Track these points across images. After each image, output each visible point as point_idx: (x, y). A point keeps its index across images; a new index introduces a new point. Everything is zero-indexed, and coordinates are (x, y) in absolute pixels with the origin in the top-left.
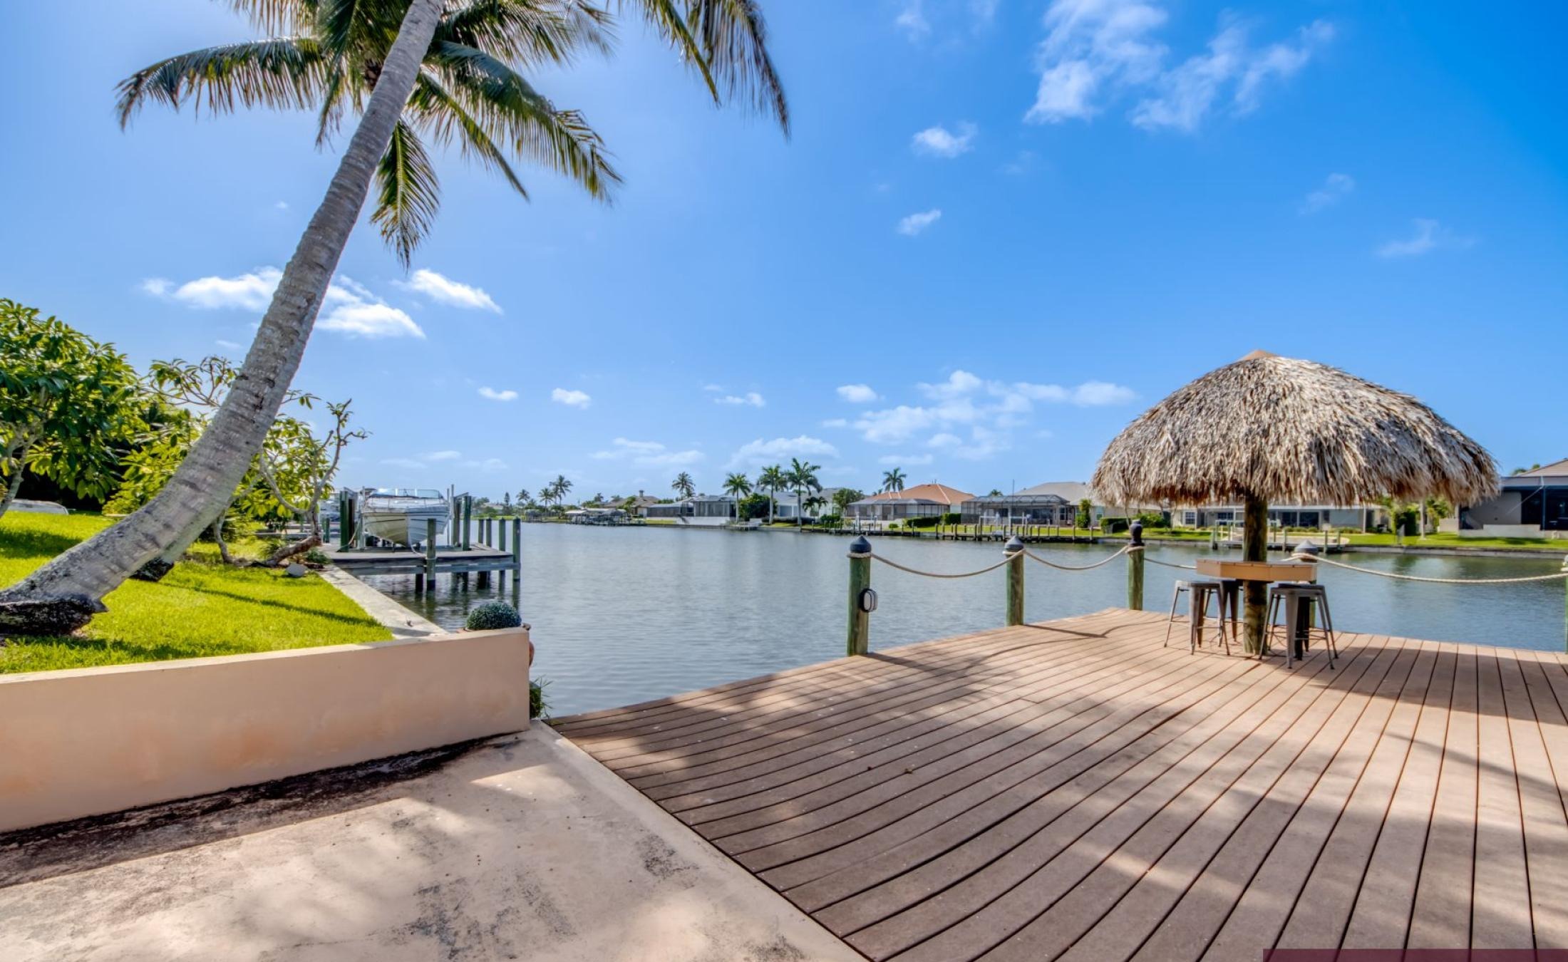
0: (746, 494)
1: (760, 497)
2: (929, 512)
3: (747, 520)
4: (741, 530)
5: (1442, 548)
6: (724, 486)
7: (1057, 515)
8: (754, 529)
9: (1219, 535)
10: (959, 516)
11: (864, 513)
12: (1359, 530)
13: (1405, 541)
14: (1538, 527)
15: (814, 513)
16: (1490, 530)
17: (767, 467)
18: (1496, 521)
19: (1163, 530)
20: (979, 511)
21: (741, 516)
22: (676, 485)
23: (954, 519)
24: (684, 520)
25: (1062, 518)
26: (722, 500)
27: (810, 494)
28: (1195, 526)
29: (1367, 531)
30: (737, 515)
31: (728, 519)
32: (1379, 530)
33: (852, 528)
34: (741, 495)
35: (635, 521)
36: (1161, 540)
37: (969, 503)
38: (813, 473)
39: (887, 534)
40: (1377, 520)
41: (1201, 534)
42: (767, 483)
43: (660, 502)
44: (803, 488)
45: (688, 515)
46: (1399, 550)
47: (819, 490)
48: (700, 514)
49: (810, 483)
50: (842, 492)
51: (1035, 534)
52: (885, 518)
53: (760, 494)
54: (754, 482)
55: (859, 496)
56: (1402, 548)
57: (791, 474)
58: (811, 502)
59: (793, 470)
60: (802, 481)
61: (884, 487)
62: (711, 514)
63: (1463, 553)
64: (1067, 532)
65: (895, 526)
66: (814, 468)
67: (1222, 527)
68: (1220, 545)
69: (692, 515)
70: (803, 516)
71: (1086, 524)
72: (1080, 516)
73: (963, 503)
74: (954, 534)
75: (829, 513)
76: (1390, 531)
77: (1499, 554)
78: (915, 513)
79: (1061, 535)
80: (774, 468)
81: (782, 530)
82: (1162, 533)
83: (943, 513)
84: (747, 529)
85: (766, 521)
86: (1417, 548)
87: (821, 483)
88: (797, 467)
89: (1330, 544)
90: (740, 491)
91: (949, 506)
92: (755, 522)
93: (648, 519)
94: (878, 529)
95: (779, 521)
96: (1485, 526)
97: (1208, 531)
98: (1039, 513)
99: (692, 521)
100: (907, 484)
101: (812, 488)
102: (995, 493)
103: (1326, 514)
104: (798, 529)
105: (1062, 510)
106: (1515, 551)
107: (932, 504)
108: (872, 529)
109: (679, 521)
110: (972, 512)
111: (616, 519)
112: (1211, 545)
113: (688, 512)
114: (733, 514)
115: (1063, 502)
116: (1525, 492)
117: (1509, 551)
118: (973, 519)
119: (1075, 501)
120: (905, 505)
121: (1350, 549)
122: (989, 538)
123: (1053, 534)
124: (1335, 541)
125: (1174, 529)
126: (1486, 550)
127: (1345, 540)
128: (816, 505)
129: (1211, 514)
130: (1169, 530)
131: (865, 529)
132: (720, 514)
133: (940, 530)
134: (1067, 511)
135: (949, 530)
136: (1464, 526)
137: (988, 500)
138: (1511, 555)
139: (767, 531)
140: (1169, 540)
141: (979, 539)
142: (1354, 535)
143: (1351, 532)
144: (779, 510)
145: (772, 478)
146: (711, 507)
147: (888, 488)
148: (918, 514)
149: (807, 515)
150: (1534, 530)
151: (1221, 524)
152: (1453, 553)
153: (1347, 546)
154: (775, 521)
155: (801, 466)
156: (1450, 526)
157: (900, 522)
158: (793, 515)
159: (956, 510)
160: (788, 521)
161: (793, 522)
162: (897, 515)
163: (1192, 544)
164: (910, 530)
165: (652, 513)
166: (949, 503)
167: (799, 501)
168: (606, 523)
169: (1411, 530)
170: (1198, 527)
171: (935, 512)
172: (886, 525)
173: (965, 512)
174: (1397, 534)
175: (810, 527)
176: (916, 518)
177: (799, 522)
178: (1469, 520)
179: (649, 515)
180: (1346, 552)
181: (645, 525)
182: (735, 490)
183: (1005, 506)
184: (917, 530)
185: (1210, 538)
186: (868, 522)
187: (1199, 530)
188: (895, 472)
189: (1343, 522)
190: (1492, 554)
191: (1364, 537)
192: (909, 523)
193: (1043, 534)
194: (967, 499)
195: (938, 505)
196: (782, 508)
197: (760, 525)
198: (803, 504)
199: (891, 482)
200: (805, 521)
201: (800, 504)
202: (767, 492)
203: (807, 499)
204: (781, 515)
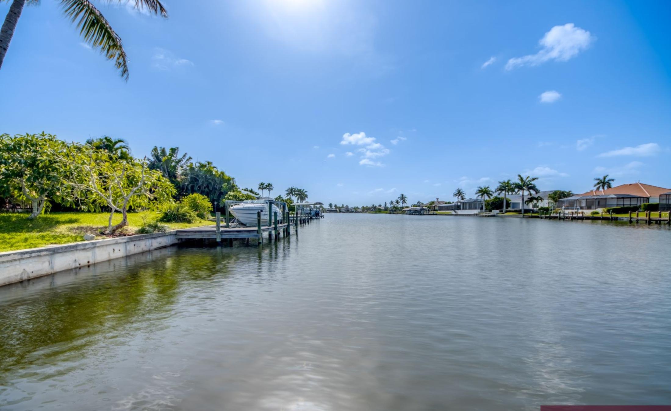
0: (489, 197)
1: (499, 198)
2: (627, 203)
3: (490, 211)
4: (485, 216)
6: (476, 193)
8: (494, 216)
10: (658, 205)
11: (570, 205)
15: (535, 206)
17: (502, 181)
21: (486, 209)
22: (455, 195)
23: (653, 208)
24: (455, 212)
26: (475, 201)
27: (531, 194)
30: (484, 208)
31: (479, 211)
33: (558, 215)
34: (486, 198)
35: (431, 212)
38: (533, 182)
39: (588, 218)
42: (502, 190)
43: (446, 203)
44: (526, 193)
45: (458, 209)
47: (537, 191)
48: (464, 208)
49: (530, 188)
50: (555, 193)
52: (589, 208)
53: (499, 196)
54: (493, 190)
57: (516, 184)
58: (531, 200)
59: (520, 182)
60: (525, 188)
61: (595, 188)
62: (470, 208)
65: (597, 213)
66: (533, 179)
69: (460, 209)
70: (525, 208)
73: (660, 195)
74: (647, 218)
75: (546, 206)
78: (614, 204)
80: (506, 182)
81: (511, 216)
83: (640, 204)
84: (489, 216)
85: (501, 211)
87: (538, 187)
88: (522, 179)
90: (485, 195)
91: (648, 199)
92: (495, 212)
93: (439, 211)
94: (580, 215)
95: (510, 211)
99: (459, 212)
100: (613, 185)
101: (533, 192)
104: (522, 215)
107: (631, 198)
108: (575, 215)
109: (453, 212)
110: (670, 201)
111: (422, 212)
113: (458, 207)
114: (482, 209)
120: (606, 199)
128: (535, 201)
132: (476, 208)
133: (634, 216)
135: (643, 216)
139: (502, 217)
144: (511, 205)
145: (506, 187)
146: (471, 205)
147: (599, 189)
148: (617, 205)
149: (530, 206)
154: (507, 212)
155: (524, 179)
157: (601, 211)
158: (521, 207)
159: (656, 200)
160: (515, 211)
161: (519, 212)
162: (599, 205)
164: (609, 216)
165: (441, 208)
166: (649, 196)
167: (523, 200)
168: (418, 214)
171: (634, 203)
172: (588, 213)
173: (664, 202)
175: (530, 214)
176: (615, 207)
177: (523, 211)
179: (440, 210)
181: (436, 214)
182: (482, 195)
184: (614, 215)
188: (605, 178)
192: (608, 211)
194: (666, 192)
195: (637, 198)
196: (514, 204)
197: (497, 213)
198: (526, 201)
199: (601, 185)
200: (527, 211)
201: (524, 201)
202: (502, 195)
203: (529, 198)
204: (513, 208)
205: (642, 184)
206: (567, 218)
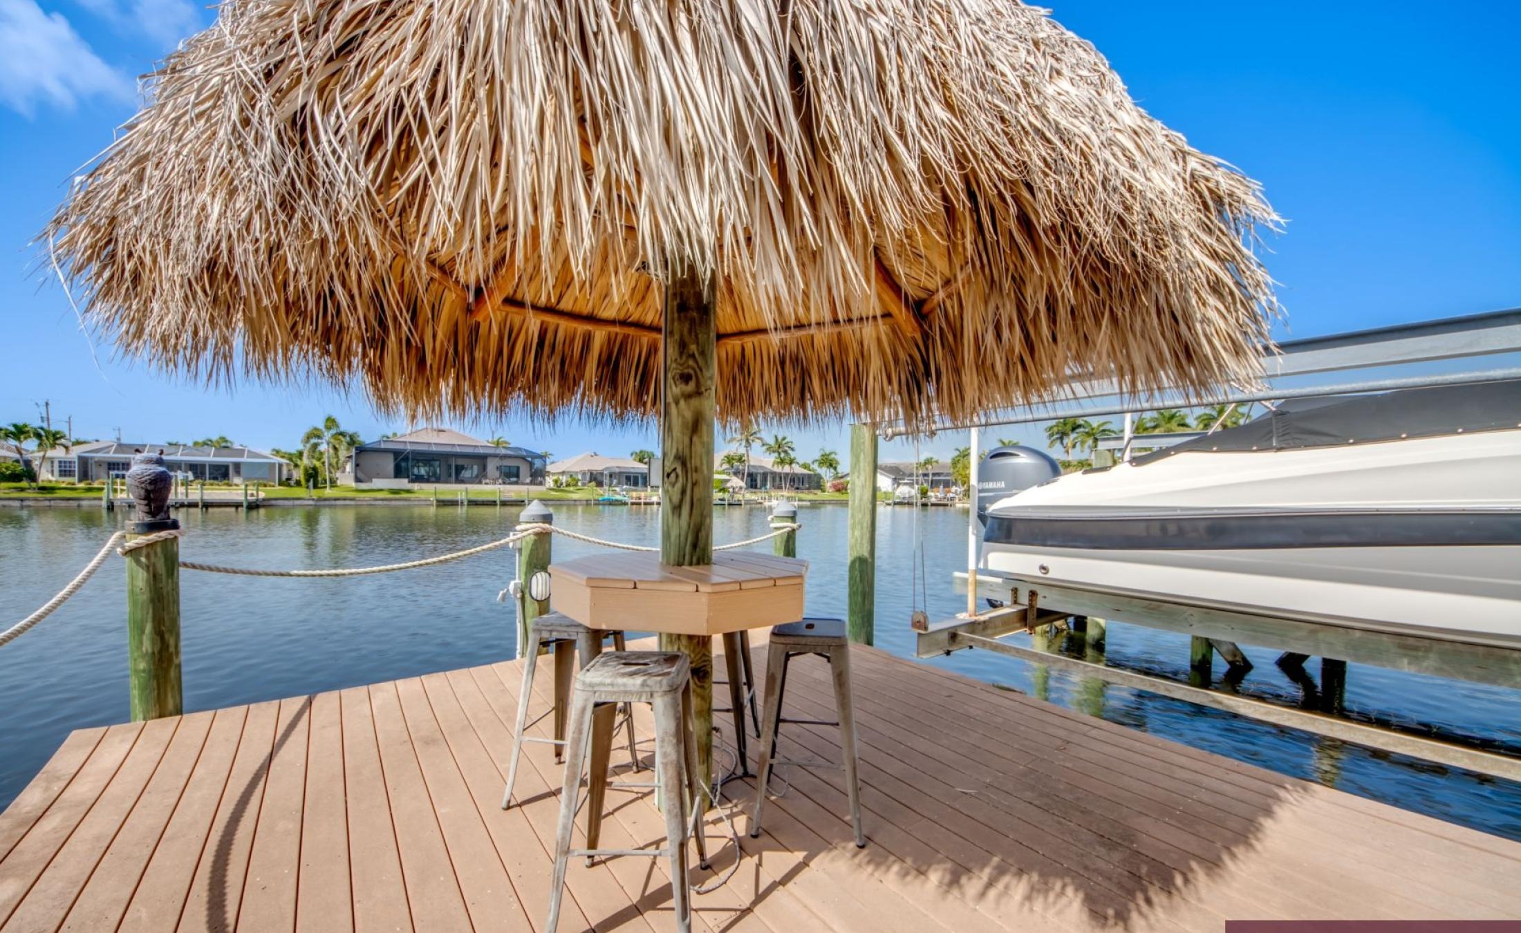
5: (345, 499)
9: (115, 491)
12: (272, 484)
13: (315, 493)
14: (406, 480)
16: (377, 483)
18: (379, 476)
19: (24, 484)
28: (76, 479)
29: (281, 484)
32: (291, 484)
36: (22, 500)
41: (89, 490)
46: (311, 502)
56: (313, 500)
63: (360, 503)
67: (118, 480)
68: (117, 503)
76: (298, 483)
77: (385, 503)
82: (22, 490)
86: (325, 499)
89: (246, 499)
96: (374, 480)
97: (96, 485)
103: (237, 465)
106: (396, 500)
112: (104, 503)
116: (397, 453)
117: (391, 500)
121: (266, 503)
124: (252, 495)
125: (41, 484)
126: (376, 499)
127: (262, 495)
129: (99, 463)
130: (34, 485)
136: (358, 480)
138: (393, 503)
140: (36, 499)
142: (268, 488)
143: (265, 486)
150: (403, 483)
151: (117, 476)
152: (352, 503)
153: (264, 500)
156: (346, 479)
163: (74, 504)
169: (320, 484)
170: (80, 481)
174: (308, 487)
178: (360, 475)
180: (264, 506)
185: (104, 494)
187: (82, 485)
189: (256, 476)
190: (380, 503)
191: (278, 491)
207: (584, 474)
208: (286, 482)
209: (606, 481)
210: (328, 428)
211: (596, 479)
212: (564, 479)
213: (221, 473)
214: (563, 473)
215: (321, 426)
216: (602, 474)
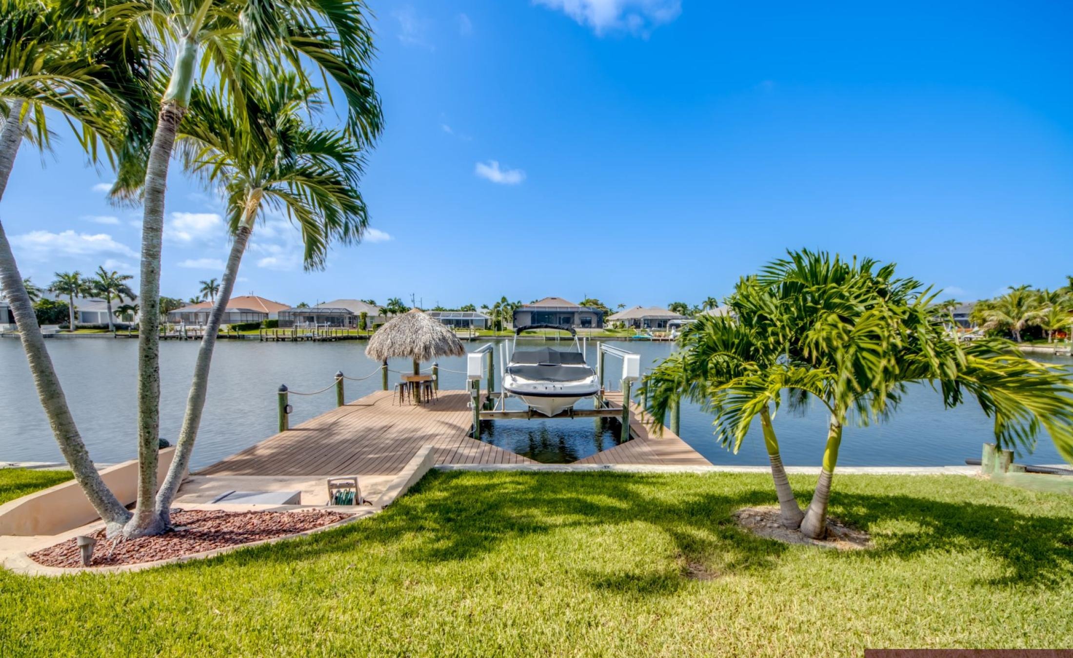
2: (250, 319)
5: (509, 336)
7: (347, 321)
8: (49, 336)
10: (277, 322)
11: (186, 318)
13: (497, 333)
15: (128, 319)
17: (62, 272)
20: (292, 318)
21: (24, 324)
23: (273, 324)
25: (350, 322)
27: (122, 301)
29: (485, 329)
32: (489, 329)
33: (178, 334)
37: (284, 312)
38: (124, 282)
40: (489, 323)
42: (62, 289)
44: (113, 297)
46: (494, 337)
49: (121, 291)
51: (334, 335)
53: (54, 300)
55: (179, 304)
56: (496, 336)
57: (95, 282)
58: (124, 309)
59: (98, 278)
60: (112, 290)
61: (202, 295)
64: (354, 332)
65: (220, 330)
66: (125, 278)
70: (114, 322)
71: (364, 327)
72: (360, 322)
73: (279, 313)
74: (275, 336)
77: (524, 338)
78: (238, 320)
79: (350, 335)
80: (71, 275)
81: (90, 337)
83: (262, 319)
85: (66, 328)
86: (500, 336)
87: (132, 290)
88: (104, 275)
89: (472, 336)
91: (267, 314)
92: (50, 329)
95: (83, 328)
98: (335, 320)
101: (125, 297)
102: (303, 305)
103: (472, 320)
104: (110, 335)
105: (350, 318)
106: (529, 337)
107: (253, 313)
110: (287, 318)
114: (12, 322)
115: (350, 313)
116: (532, 312)
117: (526, 337)
118: (289, 324)
119: (357, 312)
120: (229, 313)
121: (478, 338)
122: (302, 339)
123: (345, 334)
124: (475, 334)
127: (477, 334)
131: (190, 334)
133: (264, 333)
134: (353, 319)
135: (270, 333)
136: (515, 326)
137: (299, 311)
139: (68, 338)
141: (295, 340)
143: (481, 330)
144: (80, 316)
145: (68, 285)
147: (206, 295)
148: (241, 321)
149: (119, 320)
152: (511, 338)
153: (478, 336)
154: (77, 328)
155: (109, 275)
156: (510, 326)
157: (225, 328)
158: (100, 322)
159: (274, 317)
160: (95, 327)
161: (105, 328)
164: (235, 334)
166: (267, 311)
167: (109, 308)
169: (499, 329)
171: (256, 319)
173: (281, 318)
174: (495, 330)
175: (127, 333)
176: (240, 323)
177: (111, 328)
178: (517, 324)
180: (477, 340)
183: (312, 315)
184: (241, 333)
186: (191, 327)
188: (212, 282)
189: (478, 325)
191: (485, 332)
192: (234, 328)
193: (339, 335)
194: (282, 309)
195: (258, 313)
196: (84, 313)
197: (58, 331)
198: (115, 312)
199: (208, 290)
200: (119, 327)
201: (113, 310)
202: (64, 299)
203: (120, 307)
204: (84, 321)
205: (259, 298)
206: (191, 337)
207: (629, 320)
208: (488, 328)
209: (642, 325)
210: (503, 302)
211: (637, 324)
212: (618, 323)
213: (466, 324)
214: (618, 320)
215: (500, 301)
216: (639, 320)
